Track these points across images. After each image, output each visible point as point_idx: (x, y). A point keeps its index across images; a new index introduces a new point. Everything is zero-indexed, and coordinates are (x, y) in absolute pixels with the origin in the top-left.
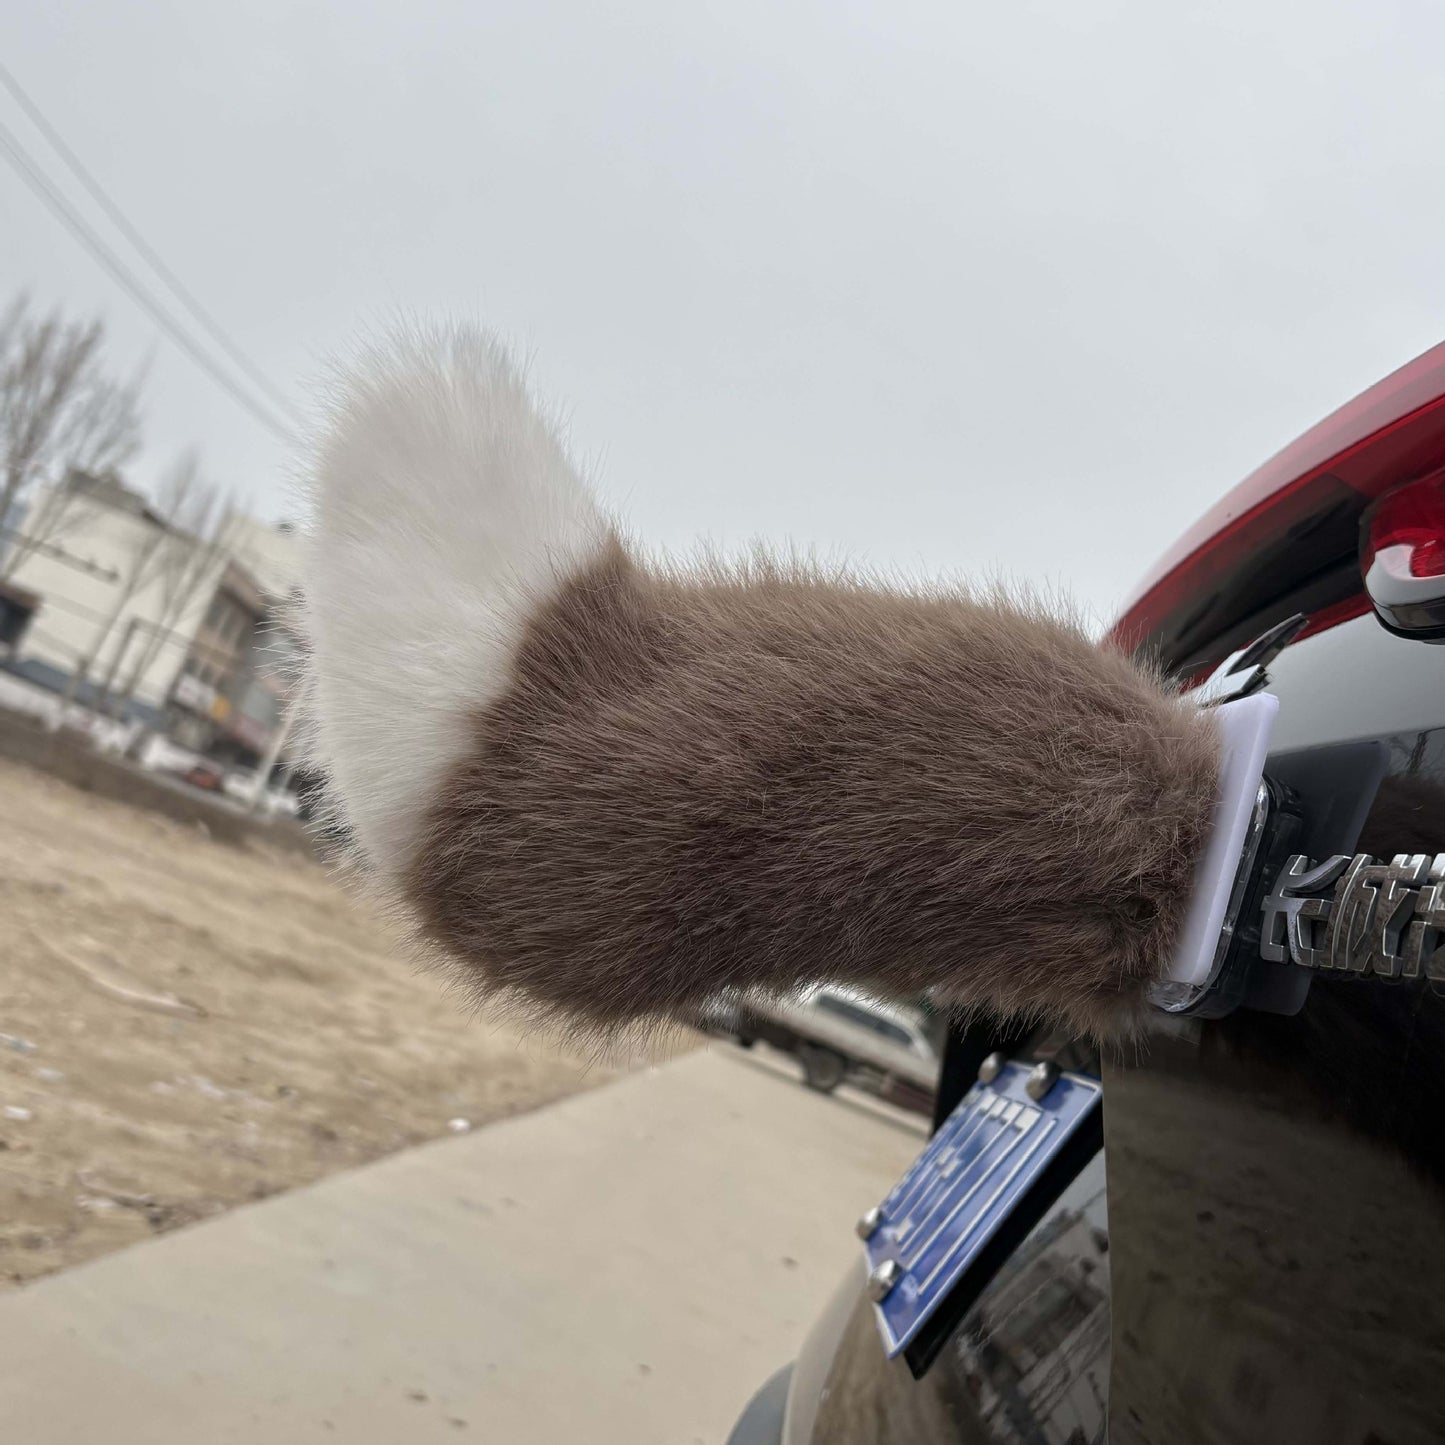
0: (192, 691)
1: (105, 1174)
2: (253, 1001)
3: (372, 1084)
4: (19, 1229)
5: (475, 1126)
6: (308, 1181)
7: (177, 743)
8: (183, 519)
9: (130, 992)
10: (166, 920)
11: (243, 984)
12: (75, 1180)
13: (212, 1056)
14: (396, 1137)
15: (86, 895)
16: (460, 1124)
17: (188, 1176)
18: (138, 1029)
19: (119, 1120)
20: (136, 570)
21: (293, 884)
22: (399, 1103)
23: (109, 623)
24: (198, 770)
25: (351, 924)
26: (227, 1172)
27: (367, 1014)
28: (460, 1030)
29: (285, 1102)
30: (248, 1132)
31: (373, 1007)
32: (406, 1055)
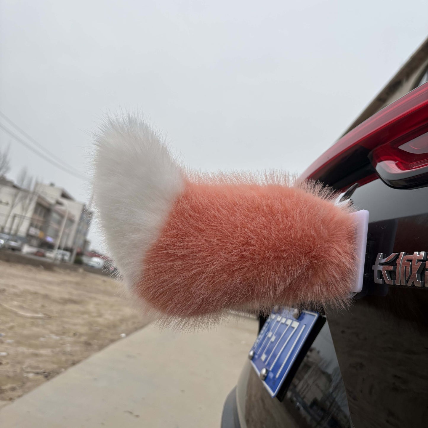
0: (33, 231)
1: (30, 366)
2: (63, 311)
3: (98, 328)
4: (9, 386)
5: (128, 335)
6: (86, 358)
7: (31, 245)
8: (24, 186)
9: (29, 315)
10: (36, 293)
11: (59, 307)
12: (22, 370)
13: (54, 328)
14: (107, 342)
15: (12, 290)
16: (123, 335)
17: (53, 363)
18: (33, 324)
19: (31, 351)
20: (13, 201)
21: (68, 278)
22: (106, 332)
23: (8, 216)
24: (38, 252)
25: (85, 286)
26: (64, 359)
27: (93, 310)
28: (119, 310)
29: (76, 337)
30: (68, 347)
31: (94, 308)
32: (105, 319)
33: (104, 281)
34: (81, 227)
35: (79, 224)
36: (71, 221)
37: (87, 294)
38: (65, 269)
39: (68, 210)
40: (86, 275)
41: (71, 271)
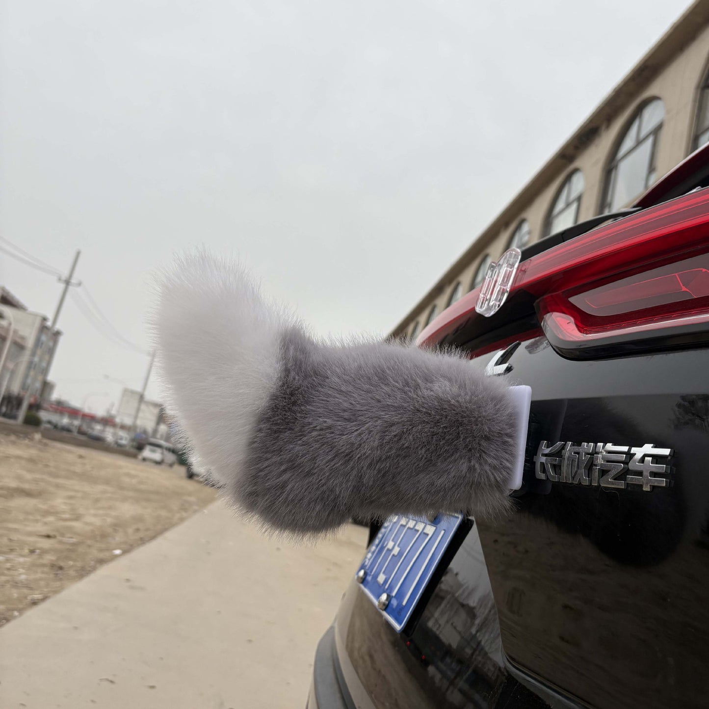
2: (6, 511)
3: (74, 540)
5: (125, 552)
6: (56, 592)
14: (92, 563)
16: (118, 552)
21: (13, 451)
22: (89, 546)
25: (47, 466)
26: (15, 595)
27: (63, 507)
28: (110, 508)
29: (34, 556)
30: (20, 574)
31: (65, 504)
32: (87, 524)
33: (81, 457)
34: (36, 359)
35: (33, 354)
36: (19, 346)
37: (51, 479)
38: (8, 435)
39: (13, 327)
40: (46, 445)
41: (18, 437)
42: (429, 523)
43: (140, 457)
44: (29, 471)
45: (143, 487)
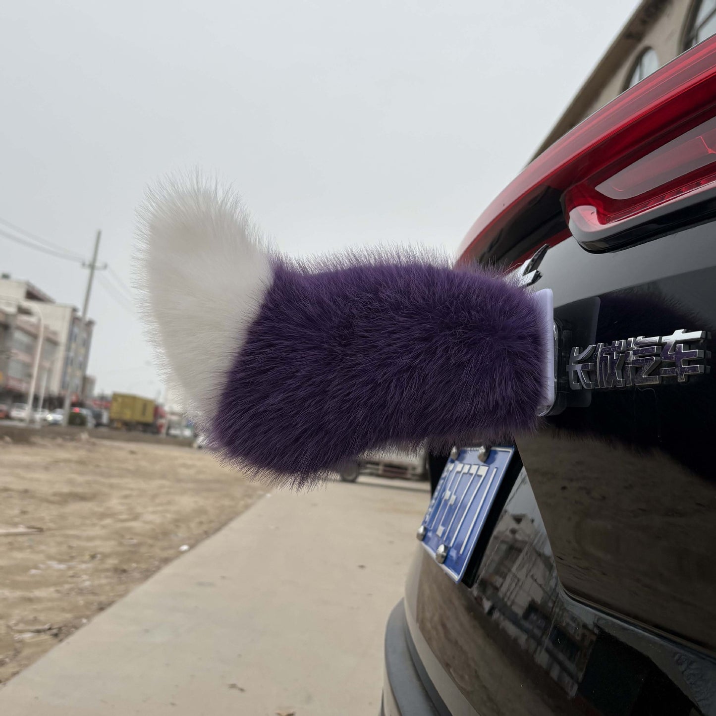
1: (22, 621)
2: (63, 517)
3: (135, 541)
5: (192, 547)
6: (121, 596)
9: (1, 530)
10: (5, 490)
11: (55, 510)
12: (9, 627)
13: (53, 550)
14: (157, 563)
16: (185, 548)
17: (63, 610)
18: (12, 547)
19: (18, 593)
21: (62, 454)
22: (151, 546)
25: (98, 466)
26: (81, 602)
27: (120, 508)
28: (169, 503)
29: (96, 562)
30: (84, 581)
31: (122, 504)
32: (146, 522)
33: (132, 452)
34: (72, 354)
35: (68, 349)
36: (52, 342)
37: (103, 480)
38: (54, 438)
39: (43, 322)
40: (94, 444)
41: (65, 439)
42: (482, 463)
43: (195, 445)
44: (81, 473)
45: (201, 477)
